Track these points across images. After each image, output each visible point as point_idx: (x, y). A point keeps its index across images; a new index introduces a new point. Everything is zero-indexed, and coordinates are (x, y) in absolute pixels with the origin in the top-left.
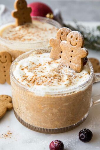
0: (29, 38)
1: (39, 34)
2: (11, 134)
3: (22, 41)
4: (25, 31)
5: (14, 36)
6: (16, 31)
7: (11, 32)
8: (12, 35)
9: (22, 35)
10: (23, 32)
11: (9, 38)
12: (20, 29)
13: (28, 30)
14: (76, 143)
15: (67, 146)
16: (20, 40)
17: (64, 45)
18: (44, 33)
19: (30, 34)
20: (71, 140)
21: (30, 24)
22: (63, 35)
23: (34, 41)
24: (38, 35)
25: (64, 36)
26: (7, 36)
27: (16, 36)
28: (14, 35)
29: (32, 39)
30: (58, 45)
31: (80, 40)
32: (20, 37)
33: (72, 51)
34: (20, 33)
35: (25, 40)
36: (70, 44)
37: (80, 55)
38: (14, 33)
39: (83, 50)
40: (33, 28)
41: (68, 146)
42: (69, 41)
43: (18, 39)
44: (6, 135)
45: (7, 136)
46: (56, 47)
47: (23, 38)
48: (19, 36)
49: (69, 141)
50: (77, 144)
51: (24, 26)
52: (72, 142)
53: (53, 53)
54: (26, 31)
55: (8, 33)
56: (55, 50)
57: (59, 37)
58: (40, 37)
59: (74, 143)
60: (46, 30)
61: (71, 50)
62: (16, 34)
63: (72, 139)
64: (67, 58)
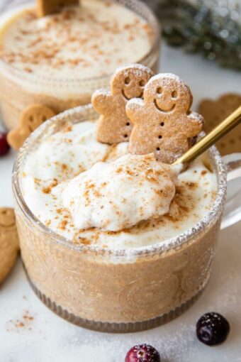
0: (73, 56)
1: (98, 42)
2: (31, 318)
3: (55, 66)
4: (61, 32)
5: (34, 49)
6: (38, 32)
7: (24, 33)
8: (29, 47)
9: (55, 45)
10: (58, 36)
11: (21, 55)
12: (49, 26)
13: (69, 31)
14: (188, 346)
15: (168, 356)
16: (50, 63)
17: (137, 110)
18: (111, 40)
19: (76, 44)
20: (178, 338)
21: (76, 9)
22: (129, 85)
23: (85, 66)
24: (95, 47)
25: (132, 87)
26: (15, 50)
27: (39, 47)
28: (34, 44)
29: (82, 60)
30: (118, 110)
31: (183, 97)
32: (49, 52)
33: (162, 124)
34: (50, 40)
35: (62, 63)
36: (155, 107)
37: (185, 133)
38: (34, 38)
39: (191, 119)
40: (81, 20)
41: (171, 356)
42: (153, 100)
43: (44, 61)
44: (18, 323)
45: (22, 325)
46: (113, 114)
47: (59, 55)
48: (48, 47)
49: (173, 340)
50: (191, 348)
51: (60, 17)
52: (179, 342)
53: (105, 128)
54: (65, 33)
55: (18, 39)
56: (109, 121)
57: (120, 90)
58: (101, 53)
59: (184, 345)
60: (115, 30)
61: (158, 122)
62: (40, 40)
63: (181, 336)
64: (149, 140)
